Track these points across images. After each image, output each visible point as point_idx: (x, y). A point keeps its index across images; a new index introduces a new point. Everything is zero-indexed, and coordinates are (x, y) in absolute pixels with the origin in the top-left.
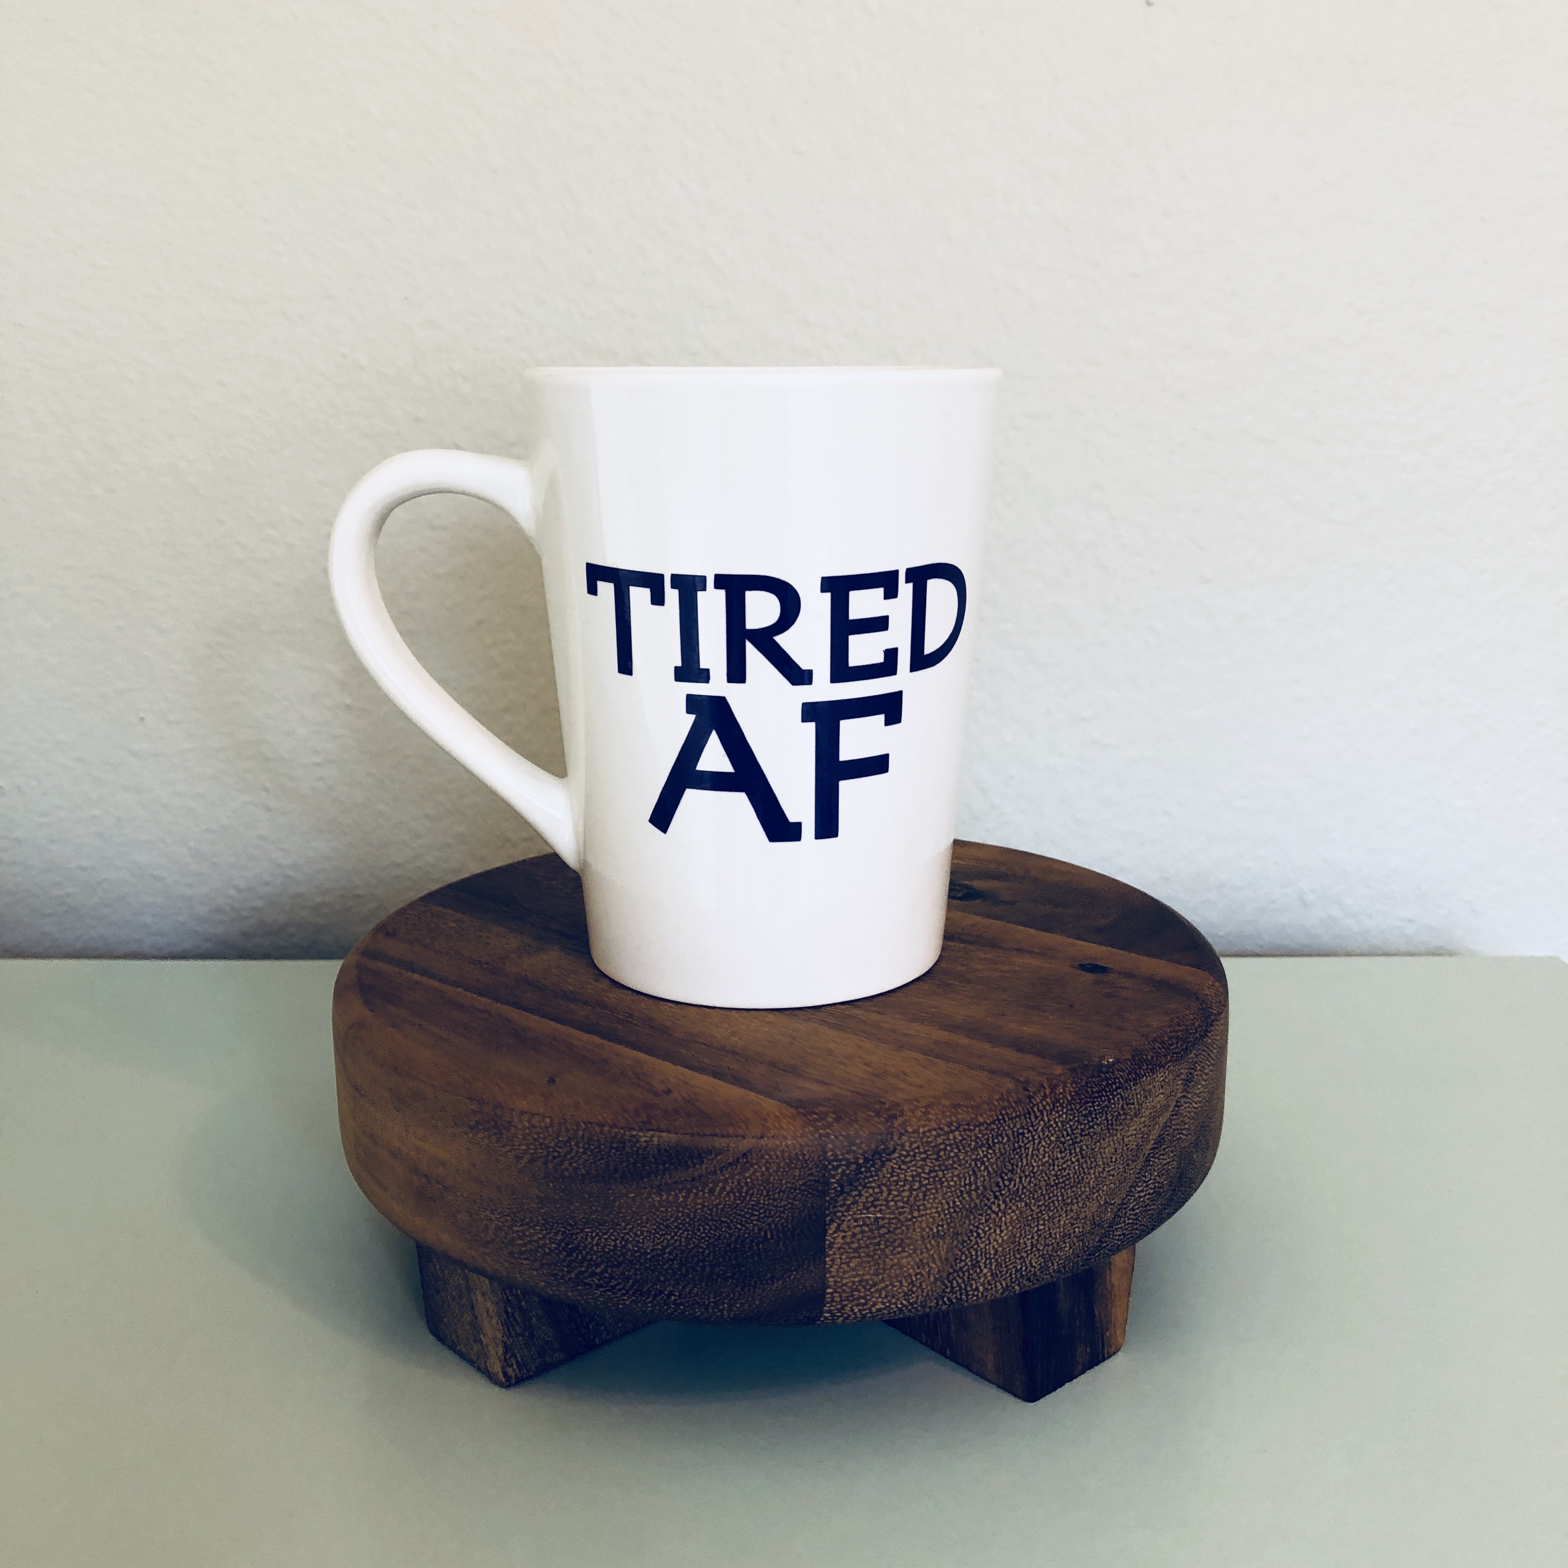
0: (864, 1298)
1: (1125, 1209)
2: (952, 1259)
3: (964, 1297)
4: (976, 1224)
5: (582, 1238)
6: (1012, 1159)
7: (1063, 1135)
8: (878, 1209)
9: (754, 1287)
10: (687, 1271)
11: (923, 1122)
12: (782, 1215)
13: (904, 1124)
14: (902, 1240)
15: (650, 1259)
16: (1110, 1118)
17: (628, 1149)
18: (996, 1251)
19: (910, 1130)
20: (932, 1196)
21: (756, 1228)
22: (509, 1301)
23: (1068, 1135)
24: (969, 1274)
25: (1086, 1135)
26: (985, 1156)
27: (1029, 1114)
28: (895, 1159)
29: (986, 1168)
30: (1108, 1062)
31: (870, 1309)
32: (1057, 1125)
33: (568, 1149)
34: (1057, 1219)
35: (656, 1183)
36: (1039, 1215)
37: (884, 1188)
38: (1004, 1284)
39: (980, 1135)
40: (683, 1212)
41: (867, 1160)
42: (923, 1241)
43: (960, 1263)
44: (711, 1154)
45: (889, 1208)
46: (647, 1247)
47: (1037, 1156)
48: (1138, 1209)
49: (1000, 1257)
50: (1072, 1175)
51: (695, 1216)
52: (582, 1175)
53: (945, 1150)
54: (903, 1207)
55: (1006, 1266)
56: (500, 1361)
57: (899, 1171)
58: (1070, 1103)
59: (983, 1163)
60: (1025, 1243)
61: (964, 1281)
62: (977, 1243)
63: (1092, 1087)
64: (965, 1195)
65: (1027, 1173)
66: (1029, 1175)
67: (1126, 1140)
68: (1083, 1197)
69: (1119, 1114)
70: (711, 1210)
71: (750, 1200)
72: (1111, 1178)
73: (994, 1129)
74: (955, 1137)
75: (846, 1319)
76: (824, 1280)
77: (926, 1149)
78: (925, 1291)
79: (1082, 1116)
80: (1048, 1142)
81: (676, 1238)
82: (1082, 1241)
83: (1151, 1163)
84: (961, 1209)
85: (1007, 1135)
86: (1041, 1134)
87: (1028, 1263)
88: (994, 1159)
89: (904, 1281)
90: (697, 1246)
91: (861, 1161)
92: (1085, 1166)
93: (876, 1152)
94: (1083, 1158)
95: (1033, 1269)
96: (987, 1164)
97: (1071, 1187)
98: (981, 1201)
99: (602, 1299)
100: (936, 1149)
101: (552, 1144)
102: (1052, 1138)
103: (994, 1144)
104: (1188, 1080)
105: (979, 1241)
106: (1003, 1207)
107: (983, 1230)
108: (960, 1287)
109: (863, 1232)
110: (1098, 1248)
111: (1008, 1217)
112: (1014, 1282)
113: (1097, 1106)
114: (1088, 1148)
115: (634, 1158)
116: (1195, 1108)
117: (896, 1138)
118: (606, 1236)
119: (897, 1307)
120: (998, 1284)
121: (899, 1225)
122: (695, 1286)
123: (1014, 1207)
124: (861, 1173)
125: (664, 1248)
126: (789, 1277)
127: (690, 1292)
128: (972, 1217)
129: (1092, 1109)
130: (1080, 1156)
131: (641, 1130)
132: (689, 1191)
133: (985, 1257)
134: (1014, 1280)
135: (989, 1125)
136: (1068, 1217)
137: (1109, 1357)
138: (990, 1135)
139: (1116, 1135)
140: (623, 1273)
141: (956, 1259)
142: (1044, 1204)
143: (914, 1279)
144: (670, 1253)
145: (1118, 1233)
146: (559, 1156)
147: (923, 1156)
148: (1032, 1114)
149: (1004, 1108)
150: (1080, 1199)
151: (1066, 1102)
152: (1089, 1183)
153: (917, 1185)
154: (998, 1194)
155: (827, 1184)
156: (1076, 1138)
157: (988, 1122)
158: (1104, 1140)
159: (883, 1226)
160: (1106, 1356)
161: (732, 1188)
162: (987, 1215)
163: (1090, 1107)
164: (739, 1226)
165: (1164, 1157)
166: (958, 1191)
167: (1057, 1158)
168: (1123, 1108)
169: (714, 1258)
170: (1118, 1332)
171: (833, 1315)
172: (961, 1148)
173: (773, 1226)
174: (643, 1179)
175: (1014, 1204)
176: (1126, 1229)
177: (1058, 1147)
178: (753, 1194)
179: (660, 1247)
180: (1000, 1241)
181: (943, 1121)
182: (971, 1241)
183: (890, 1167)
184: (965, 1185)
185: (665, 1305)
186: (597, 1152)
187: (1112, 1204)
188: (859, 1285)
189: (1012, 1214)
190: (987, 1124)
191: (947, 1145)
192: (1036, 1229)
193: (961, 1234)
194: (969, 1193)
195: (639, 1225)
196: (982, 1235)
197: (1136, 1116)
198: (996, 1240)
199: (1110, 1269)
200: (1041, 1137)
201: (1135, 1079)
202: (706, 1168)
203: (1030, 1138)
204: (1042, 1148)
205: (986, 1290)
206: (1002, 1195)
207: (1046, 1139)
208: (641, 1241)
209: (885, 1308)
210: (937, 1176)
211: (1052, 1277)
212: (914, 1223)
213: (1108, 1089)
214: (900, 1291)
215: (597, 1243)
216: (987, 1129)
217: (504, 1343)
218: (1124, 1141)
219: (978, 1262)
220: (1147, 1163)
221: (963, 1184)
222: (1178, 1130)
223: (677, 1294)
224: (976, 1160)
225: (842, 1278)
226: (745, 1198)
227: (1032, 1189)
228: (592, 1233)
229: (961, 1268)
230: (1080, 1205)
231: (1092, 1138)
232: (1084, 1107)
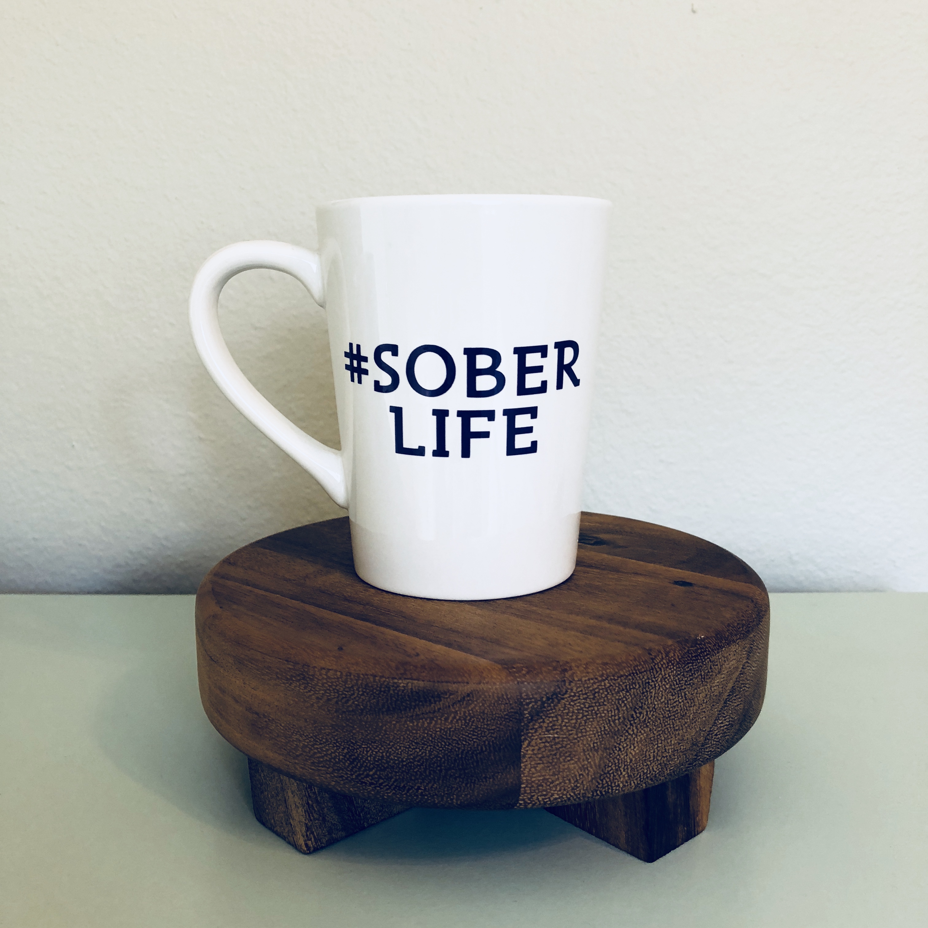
0: (546, 791)
1: (712, 734)
2: (603, 765)
3: (610, 791)
4: (619, 742)
5: (361, 751)
6: (642, 699)
7: (674, 684)
8: (555, 731)
9: (474, 783)
10: (430, 774)
11: (584, 674)
12: (493, 735)
13: (572, 676)
14: (571, 752)
15: (405, 765)
16: (703, 674)
17: (391, 692)
18: (631, 760)
19: (576, 679)
20: (590, 723)
21: (476, 744)
22: (309, 796)
23: (677, 684)
24: (614, 776)
25: (688, 685)
26: (624, 697)
27: (652, 669)
28: (566, 698)
29: (625, 705)
30: (701, 637)
31: (549, 798)
32: (670, 678)
33: (352, 692)
34: (670, 740)
35: (410, 714)
36: (659, 737)
37: (559, 718)
38: (636, 783)
39: (621, 683)
40: (427, 734)
41: (548, 699)
42: (585, 755)
43: (608, 768)
44: (446, 695)
45: (562, 730)
46: (404, 757)
47: (658, 698)
48: (719, 734)
49: (633, 764)
50: (679, 711)
51: (435, 736)
52: (361, 710)
53: (598, 692)
54: (572, 730)
55: (638, 771)
56: (304, 837)
57: (569, 706)
58: (678, 663)
59: (623, 702)
60: (649, 755)
61: (610, 781)
62: (619, 755)
63: (691, 654)
64: (612, 723)
65: (651, 709)
66: (652, 710)
67: (712, 689)
68: (686, 725)
69: (709, 672)
70: (446, 732)
71: (472, 725)
72: (703, 713)
73: (630, 679)
74: (605, 684)
75: (534, 805)
76: (519, 778)
77: (587, 691)
78: (586, 786)
79: (686, 672)
80: (665, 688)
81: (422, 751)
82: (685, 754)
83: (728, 705)
84: (608, 732)
85: (639, 683)
86: (660, 683)
87: (651, 768)
88: (630, 698)
89: (572, 779)
90: (437, 756)
91: (544, 699)
92: (687, 705)
93: (555, 693)
94: (686, 699)
95: (654, 773)
96: (626, 702)
97: (679, 719)
98: (622, 727)
99: (373, 793)
100: (593, 692)
101: (342, 689)
102: (667, 686)
103: (630, 689)
104: (750, 652)
105: (621, 754)
106: (635, 731)
107: (623, 746)
108: (608, 784)
109: (545, 746)
110: (695, 760)
111: (638, 737)
112: (643, 781)
113: (696, 665)
114: (689, 693)
115: (395, 698)
116: (753, 670)
117: (567, 684)
118: (377, 750)
119: (567, 797)
120: (632, 782)
121: (569, 742)
122: (435, 783)
123: (643, 732)
124: (545, 707)
125: (414, 759)
126: (497, 777)
127: (432, 787)
128: (616, 737)
129: (692, 667)
130: (684, 699)
131: (400, 679)
132: (432, 719)
133: (624, 763)
134: (642, 780)
135: (627, 676)
136: (677, 739)
137: (698, 834)
138: (628, 684)
139: (707, 685)
140: (388, 775)
141: (606, 765)
142: (661, 730)
143: (578, 778)
144: (418, 761)
145: (707, 750)
146: (346, 697)
147: (585, 696)
148: (654, 669)
149: (637, 666)
150: (684, 727)
151: (676, 663)
152: (690, 717)
153: (581, 716)
154: (632, 722)
155: (522, 714)
156: (682, 686)
157: (626, 674)
158: (699, 688)
159: (558, 743)
160: (696, 834)
161: (460, 717)
162: (625, 736)
163: (691, 666)
164: (464, 743)
165: (735, 701)
166: (607, 720)
167: (670, 700)
168: (711, 668)
169: (448, 764)
170: (704, 817)
171: (525, 802)
172: (609, 691)
173: (487, 742)
174: (401, 712)
175: (642, 729)
176: (713, 748)
177: (671, 692)
178: (474, 721)
179: (412, 757)
180: (634, 754)
181: (598, 674)
182: (615, 753)
183: (563, 704)
184: (612, 716)
185: (415, 796)
186: (371, 694)
187: (703, 731)
188: (543, 782)
189: (641, 736)
190: (625, 675)
191: (600, 689)
192: (656, 746)
193: (609, 749)
194: (614, 721)
195: (398, 742)
196: (622, 749)
197: (719, 673)
198: (631, 753)
199: (699, 776)
200: (660, 685)
201: (718, 649)
202: (443, 704)
203: (653, 686)
204: (661, 693)
205: (624, 786)
206: (635, 723)
207: (664, 686)
208: (399, 753)
209: (559, 798)
210: (594, 710)
211: (666, 778)
212: (579, 742)
213: (701, 655)
214: (569, 786)
215: (370, 754)
216: (625, 679)
217: (306, 824)
218: (711, 690)
219: (619, 767)
220: (725, 705)
221: (610, 715)
222: (743, 684)
223: (423, 788)
224: (619, 699)
225: (532, 777)
226: (468, 724)
227: (654, 720)
228: (367, 748)
229: (608, 771)
230: (684, 731)
231: (692, 687)
232: (687, 667)
